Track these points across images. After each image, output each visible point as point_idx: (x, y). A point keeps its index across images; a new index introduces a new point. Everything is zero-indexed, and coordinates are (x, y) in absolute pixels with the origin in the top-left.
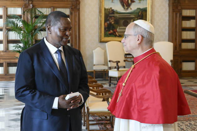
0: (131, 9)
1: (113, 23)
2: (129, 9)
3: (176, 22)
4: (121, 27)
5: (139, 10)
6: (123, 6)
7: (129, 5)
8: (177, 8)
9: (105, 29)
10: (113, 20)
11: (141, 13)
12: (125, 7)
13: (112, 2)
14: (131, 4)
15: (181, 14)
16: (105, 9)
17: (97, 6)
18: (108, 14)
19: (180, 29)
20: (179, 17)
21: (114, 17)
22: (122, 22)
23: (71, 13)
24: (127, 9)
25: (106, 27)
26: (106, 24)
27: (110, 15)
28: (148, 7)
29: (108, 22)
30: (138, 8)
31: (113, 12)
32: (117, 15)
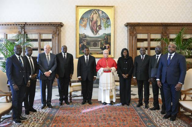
0: (99, 34)
1: (85, 44)
2: (98, 34)
3: (132, 43)
4: (91, 48)
5: (104, 35)
6: (93, 32)
7: (97, 32)
8: (133, 32)
9: (80, 48)
10: (85, 42)
11: (106, 37)
12: (94, 33)
13: (85, 29)
14: (99, 30)
15: (136, 37)
16: (80, 35)
17: (74, 32)
18: (82, 38)
19: (136, 49)
20: (135, 39)
21: (86, 40)
22: (92, 43)
23: (53, 37)
24: (96, 34)
25: (81, 47)
26: (80, 45)
27: (83, 39)
28: (111, 33)
29: (82, 44)
30: (104, 34)
31: (86, 36)
32: (89, 39)
